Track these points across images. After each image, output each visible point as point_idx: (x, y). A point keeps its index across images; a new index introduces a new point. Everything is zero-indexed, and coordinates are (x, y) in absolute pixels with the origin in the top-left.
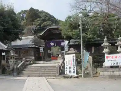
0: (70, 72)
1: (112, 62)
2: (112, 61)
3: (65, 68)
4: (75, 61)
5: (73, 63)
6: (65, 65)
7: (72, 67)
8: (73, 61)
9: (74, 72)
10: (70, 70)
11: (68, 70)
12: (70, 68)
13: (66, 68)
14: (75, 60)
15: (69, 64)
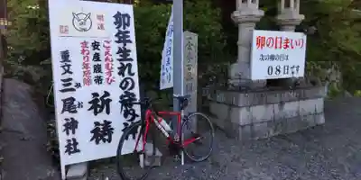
0: (102, 133)
1: (274, 64)
2: (272, 58)
3: (59, 106)
4: (133, 55)
5: (117, 65)
6: (58, 85)
7: (116, 94)
8: (124, 53)
9: (129, 131)
10: (102, 117)
11: (87, 120)
12: (100, 104)
13: (70, 105)
14: (132, 47)
15: (93, 75)
